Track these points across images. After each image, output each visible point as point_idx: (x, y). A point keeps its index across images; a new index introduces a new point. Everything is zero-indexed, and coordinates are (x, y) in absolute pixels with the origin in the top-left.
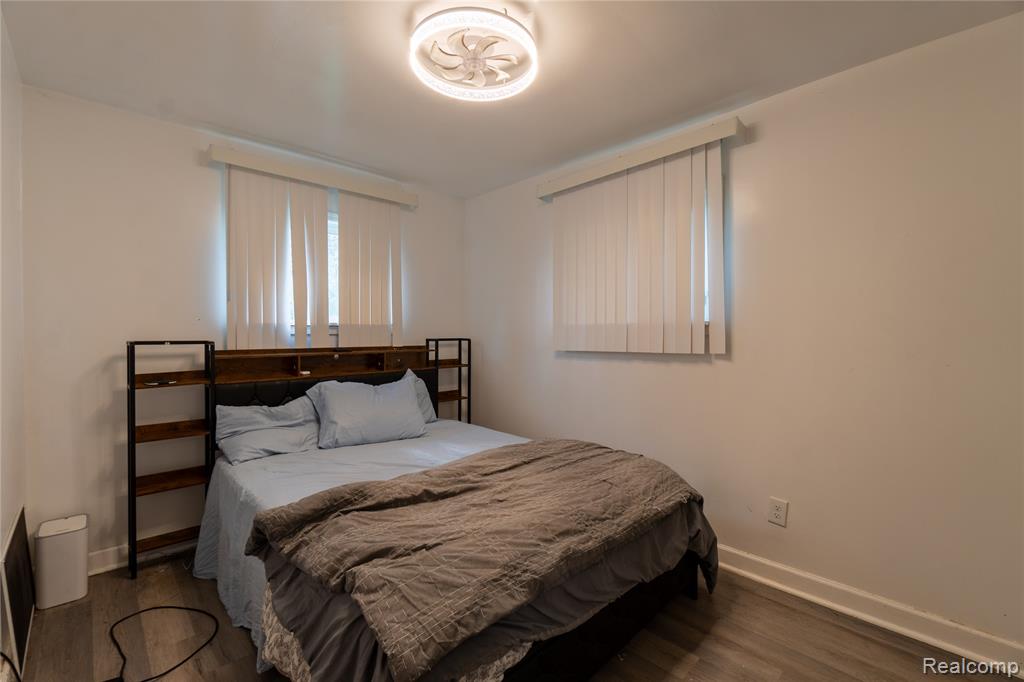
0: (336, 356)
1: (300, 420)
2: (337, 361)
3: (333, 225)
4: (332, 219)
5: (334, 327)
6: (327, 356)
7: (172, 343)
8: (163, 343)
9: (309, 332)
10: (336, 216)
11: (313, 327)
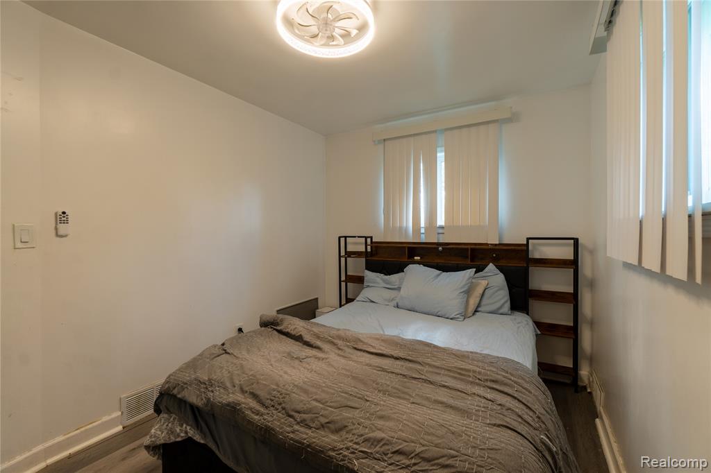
0: (440, 248)
1: (396, 287)
2: (441, 252)
3: (441, 156)
4: (441, 151)
5: (442, 227)
6: (435, 248)
7: (359, 237)
8: (355, 237)
9: (423, 231)
10: (443, 149)
11: (426, 229)
